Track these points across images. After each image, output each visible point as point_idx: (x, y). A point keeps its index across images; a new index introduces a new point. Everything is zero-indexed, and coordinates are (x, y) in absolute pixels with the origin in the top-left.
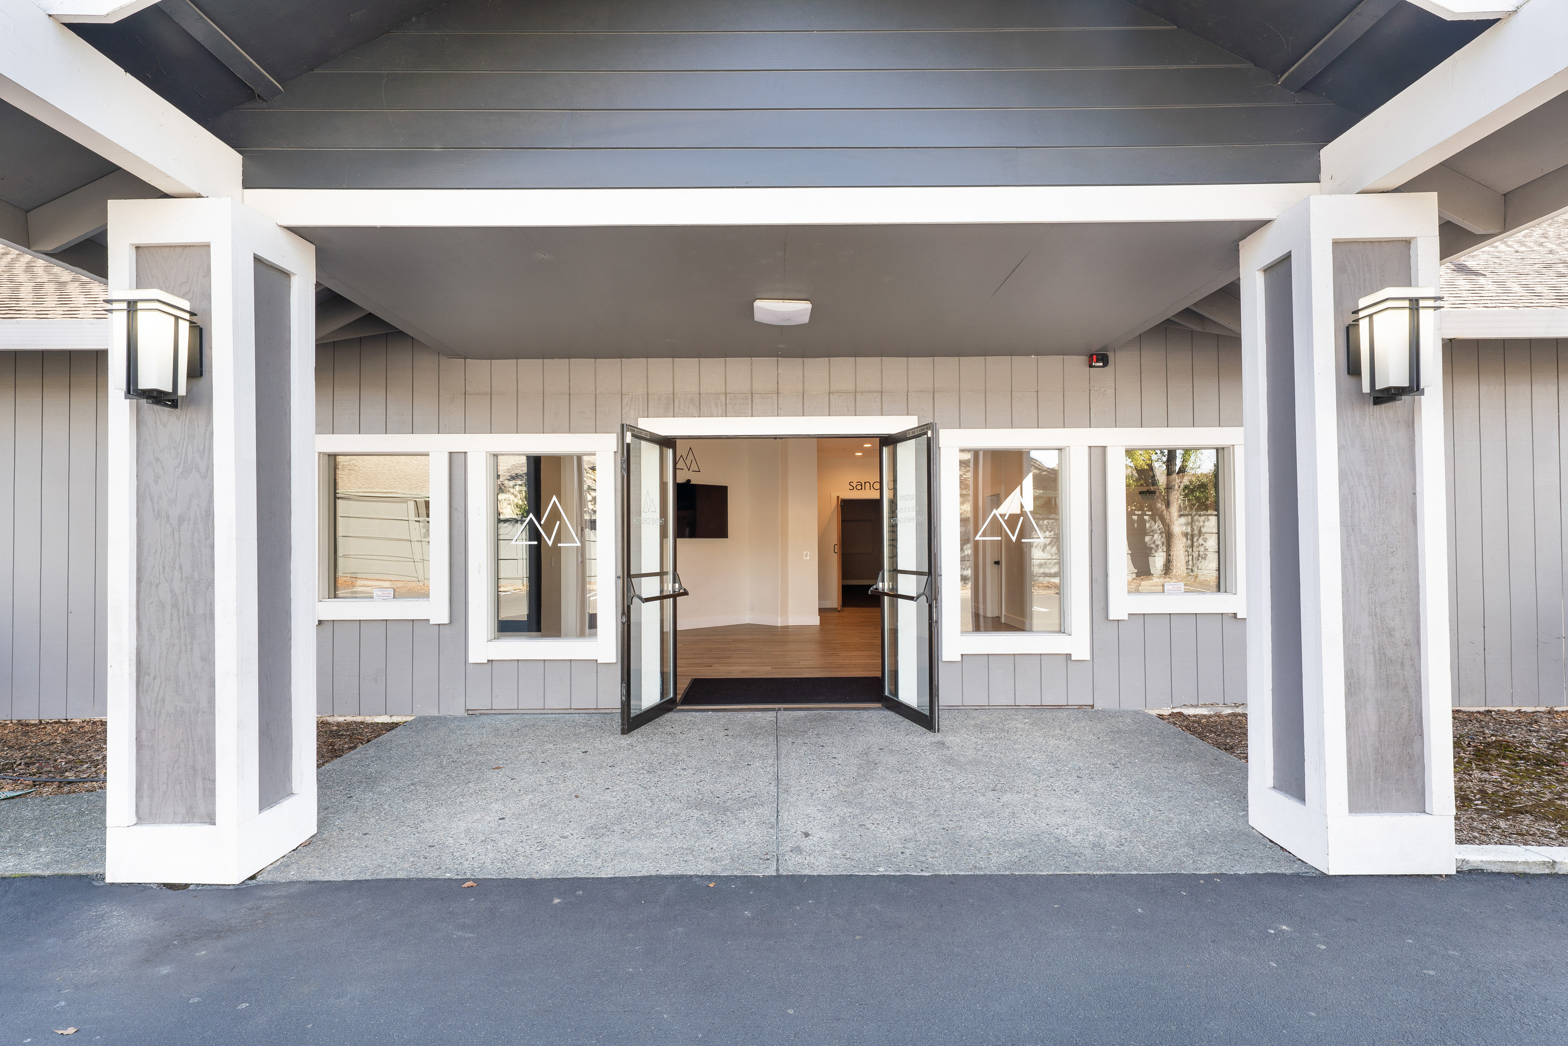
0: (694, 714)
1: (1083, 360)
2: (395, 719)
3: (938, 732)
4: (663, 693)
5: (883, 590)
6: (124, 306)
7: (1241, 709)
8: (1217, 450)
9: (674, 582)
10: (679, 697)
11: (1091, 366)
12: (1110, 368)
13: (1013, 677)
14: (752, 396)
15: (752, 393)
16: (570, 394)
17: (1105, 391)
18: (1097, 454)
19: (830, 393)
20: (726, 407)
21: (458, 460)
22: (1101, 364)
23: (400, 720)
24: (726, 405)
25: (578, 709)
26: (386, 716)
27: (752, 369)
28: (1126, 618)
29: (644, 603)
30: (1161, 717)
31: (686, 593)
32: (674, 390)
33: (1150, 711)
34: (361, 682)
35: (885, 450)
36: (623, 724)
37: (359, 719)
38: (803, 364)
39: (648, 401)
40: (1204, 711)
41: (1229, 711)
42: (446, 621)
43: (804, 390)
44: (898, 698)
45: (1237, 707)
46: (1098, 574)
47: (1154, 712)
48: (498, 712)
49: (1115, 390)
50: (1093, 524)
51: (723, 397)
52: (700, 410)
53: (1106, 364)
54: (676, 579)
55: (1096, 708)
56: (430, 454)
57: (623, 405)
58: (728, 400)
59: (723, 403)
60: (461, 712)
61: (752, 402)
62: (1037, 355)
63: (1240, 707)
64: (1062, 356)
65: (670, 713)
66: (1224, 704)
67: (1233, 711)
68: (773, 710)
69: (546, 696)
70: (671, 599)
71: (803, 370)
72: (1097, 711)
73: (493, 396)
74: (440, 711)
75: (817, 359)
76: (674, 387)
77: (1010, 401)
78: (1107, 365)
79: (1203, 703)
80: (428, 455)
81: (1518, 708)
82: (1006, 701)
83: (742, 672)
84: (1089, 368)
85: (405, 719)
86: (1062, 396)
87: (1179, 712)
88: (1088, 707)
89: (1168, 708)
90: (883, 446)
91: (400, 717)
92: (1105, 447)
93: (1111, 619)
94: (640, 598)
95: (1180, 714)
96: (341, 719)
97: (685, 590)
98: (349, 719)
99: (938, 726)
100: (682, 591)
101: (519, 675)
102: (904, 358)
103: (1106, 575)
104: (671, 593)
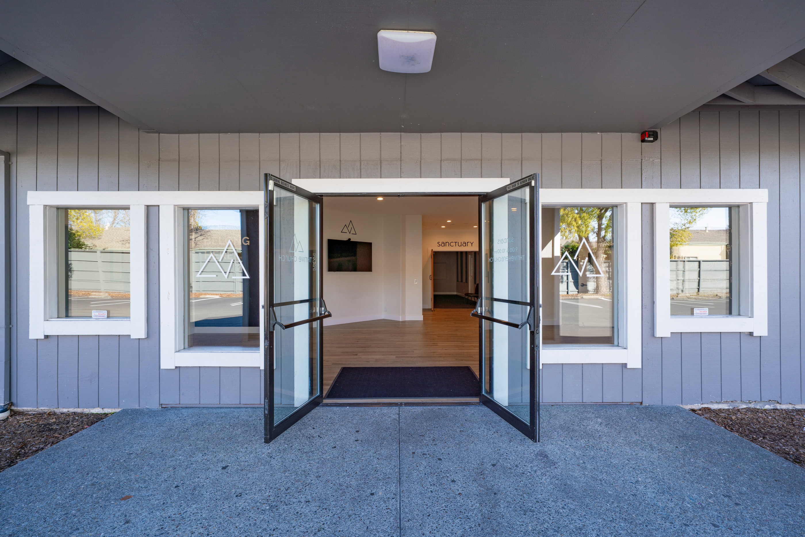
0: (335, 409)
1: (637, 136)
2: (107, 411)
3: (539, 441)
4: (311, 392)
5: (481, 313)
7: (753, 404)
8: (730, 208)
9: (321, 306)
10: (325, 393)
11: (643, 141)
12: (657, 142)
13: (582, 381)
14: (381, 163)
15: (381, 161)
16: (240, 161)
17: (653, 160)
18: (647, 208)
19: (441, 161)
20: (361, 171)
21: (153, 211)
22: (652, 139)
23: (111, 411)
24: (361, 169)
25: (246, 404)
26: (99, 408)
27: (381, 141)
28: (669, 336)
29: (284, 329)
30: (693, 411)
31: (329, 315)
32: (320, 158)
33: (684, 406)
34: (79, 382)
35: (483, 206)
36: (265, 434)
37: (79, 410)
38: (421, 138)
39: (300, 166)
40: (725, 406)
41: (744, 406)
42: (144, 336)
43: (421, 158)
44: (493, 397)
45: (750, 403)
46: (648, 301)
47: (688, 407)
48: (184, 406)
49: (661, 160)
50: (644, 263)
51: (358, 164)
52: (340, 173)
53: (656, 138)
54: (322, 304)
55: (644, 404)
56: (131, 206)
57: (281, 169)
58: (362, 165)
59: (359, 168)
60: (156, 406)
61: (381, 168)
62: (601, 132)
63: (752, 403)
64: (620, 134)
65: (317, 408)
66: (741, 401)
67: (747, 406)
68: (396, 404)
69: (221, 394)
70: (318, 321)
71: (421, 143)
72: (646, 408)
73: (180, 162)
74: (140, 405)
75: (432, 134)
76: (320, 156)
77: (581, 167)
78: (657, 140)
79: (725, 401)
80: (129, 209)
82: (576, 399)
83: (377, 360)
84: (640, 143)
85: (114, 411)
86: (620, 164)
87: (707, 408)
88: (637, 404)
89: (699, 404)
90: (482, 202)
91: (110, 409)
92: (652, 204)
93: (657, 336)
94: (281, 325)
95: (709, 409)
96: (65, 410)
97: (329, 312)
98: (72, 410)
99: (539, 436)
100: (327, 313)
101: (201, 378)
102: (499, 134)
103: (653, 303)
104: (318, 316)
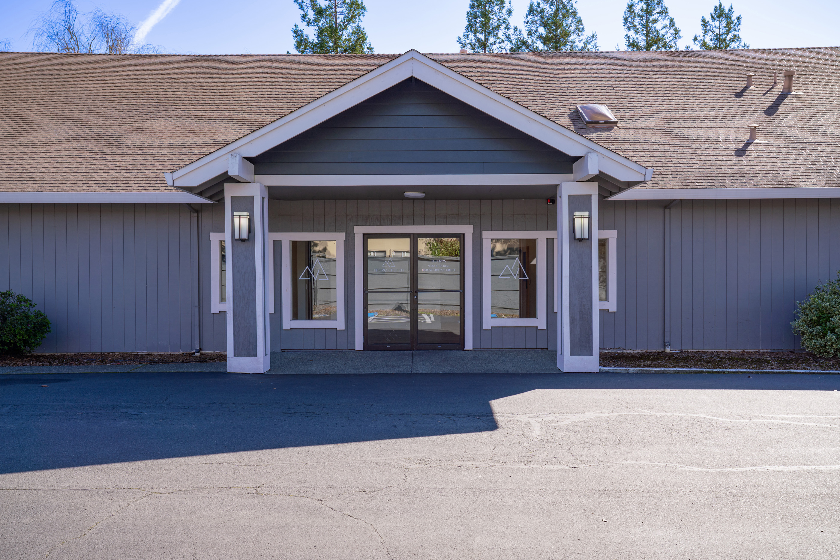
1: (545, 201)
11: (548, 204)
13: (513, 337)
14: (402, 217)
16: (325, 215)
18: (550, 242)
19: (436, 215)
20: (391, 222)
21: (278, 244)
22: (552, 203)
25: (328, 349)
27: (402, 205)
39: (358, 218)
43: (425, 214)
46: (550, 293)
48: (295, 350)
50: (548, 271)
51: (390, 217)
52: (380, 222)
55: (549, 350)
57: (347, 220)
60: (279, 350)
62: (525, 199)
64: (535, 200)
69: (315, 343)
73: (291, 216)
76: (369, 212)
77: (513, 219)
82: (510, 347)
86: (536, 217)
88: (545, 349)
92: (553, 239)
93: (555, 312)
101: (304, 335)
102: (468, 200)
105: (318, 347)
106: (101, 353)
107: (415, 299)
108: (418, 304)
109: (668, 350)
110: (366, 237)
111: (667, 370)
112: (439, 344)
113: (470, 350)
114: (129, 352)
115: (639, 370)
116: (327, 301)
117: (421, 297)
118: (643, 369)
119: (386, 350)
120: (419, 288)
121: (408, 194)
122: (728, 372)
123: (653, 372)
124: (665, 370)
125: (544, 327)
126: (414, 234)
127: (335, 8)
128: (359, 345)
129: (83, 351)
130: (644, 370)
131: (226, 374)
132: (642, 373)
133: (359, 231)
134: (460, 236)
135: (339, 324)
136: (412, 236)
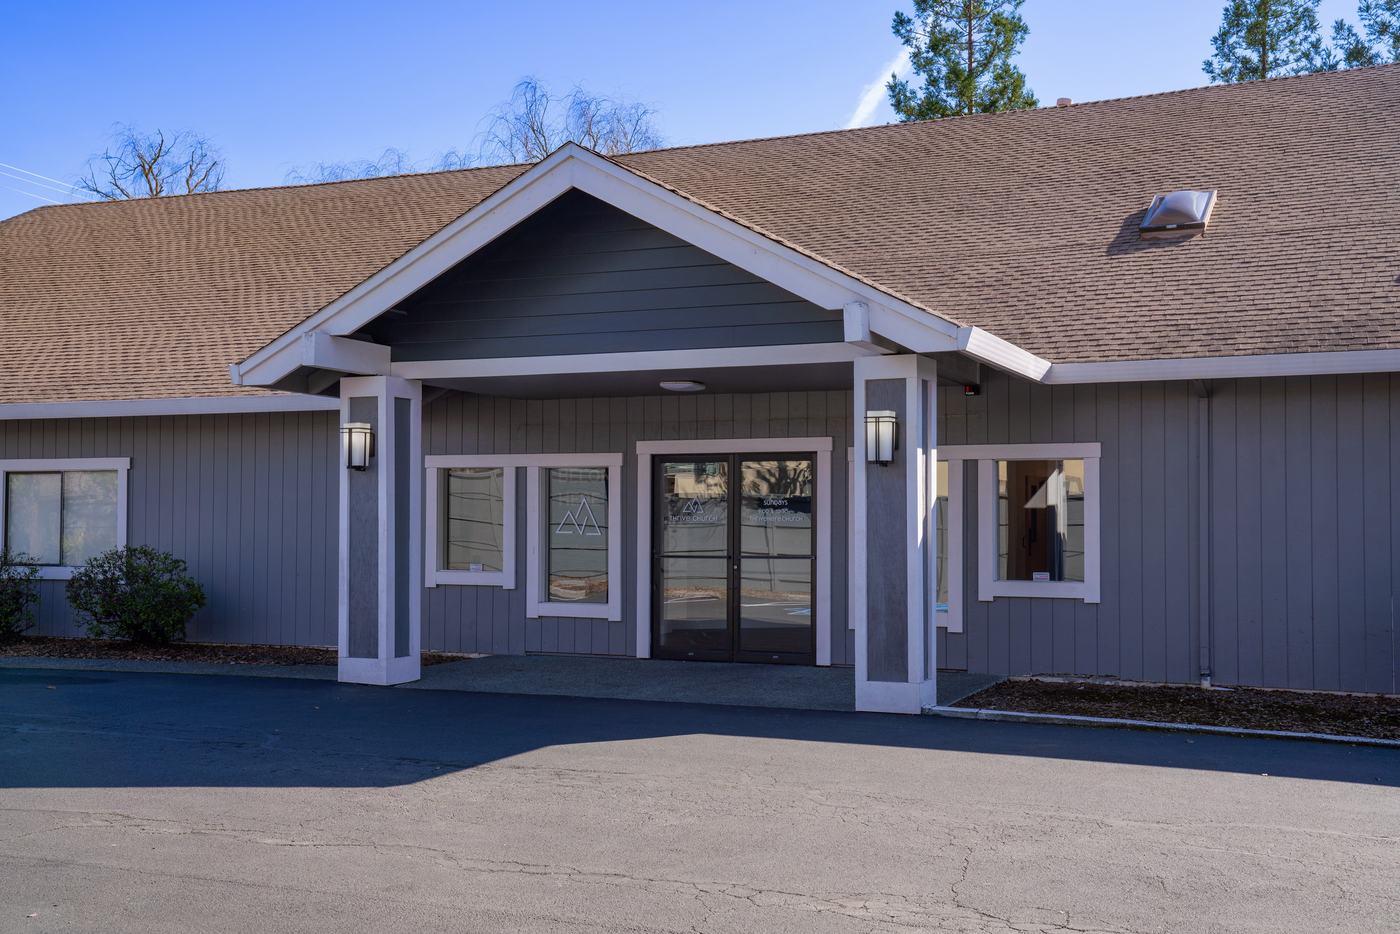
1: (962, 389)
2: (482, 656)
6: (347, 430)
12: (983, 395)
14: (715, 423)
15: (715, 421)
16: (593, 424)
17: (980, 414)
18: (971, 466)
19: (770, 420)
20: (697, 432)
21: (521, 472)
22: (973, 393)
24: (697, 430)
25: (596, 655)
26: (475, 653)
28: (992, 600)
30: (1021, 683)
32: (662, 419)
34: (462, 627)
37: (460, 655)
39: (644, 428)
40: (1060, 680)
41: (1081, 681)
42: (513, 587)
45: (1089, 678)
46: (972, 563)
47: (1016, 679)
48: (545, 654)
49: (988, 413)
51: (695, 424)
52: (679, 434)
53: (978, 393)
55: (968, 672)
56: (504, 468)
58: (698, 427)
59: (695, 429)
60: (522, 653)
61: (715, 428)
64: (944, 387)
65: (657, 661)
66: (1075, 675)
69: (575, 644)
71: (751, 402)
72: (969, 675)
73: (544, 426)
74: (509, 651)
79: (1058, 673)
81: (1349, 693)
85: (487, 656)
86: (945, 419)
87: (1037, 680)
88: (963, 671)
89: (1028, 676)
93: (980, 600)
95: (1038, 682)
96: (449, 654)
98: (455, 654)
101: (559, 628)
102: (824, 392)
103: (977, 564)
105: (580, 650)
106: (281, 646)
107: (736, 570)
108: (740, 578)
109: (1206, 684)
110: (657, 461)
111: (1052, 719)
112: (776, 653)
113: (827, 667)
114: (316, 646)
115: (998, 715)
116: (597, 572)
117: (746, 565)
118: (1005, 713)
119: (686, 660)
120: (743, 550)
121: (665, 385)
122: (1178, 729)
123: (1025, 720)
124: (1048, 719)
125: (959, 629)
126: (734, 454)
127: (970, 34)
128: (643, 650)
129: (260, 641)
130: (1006, 716)
131: (334, 683)
132: (1004, 722)
133: (645, 450)
134: (810, 456)
135: (612, 611)
136: (731, 457)
